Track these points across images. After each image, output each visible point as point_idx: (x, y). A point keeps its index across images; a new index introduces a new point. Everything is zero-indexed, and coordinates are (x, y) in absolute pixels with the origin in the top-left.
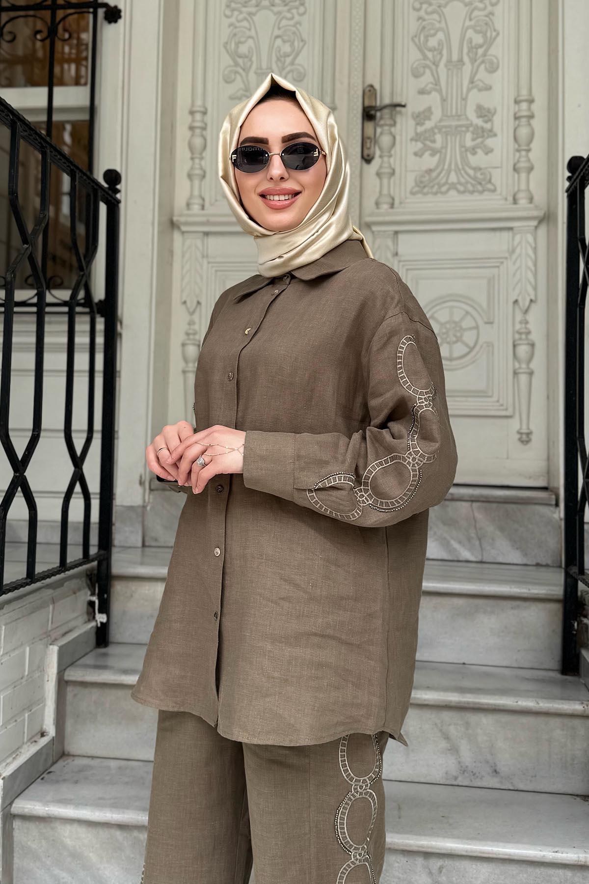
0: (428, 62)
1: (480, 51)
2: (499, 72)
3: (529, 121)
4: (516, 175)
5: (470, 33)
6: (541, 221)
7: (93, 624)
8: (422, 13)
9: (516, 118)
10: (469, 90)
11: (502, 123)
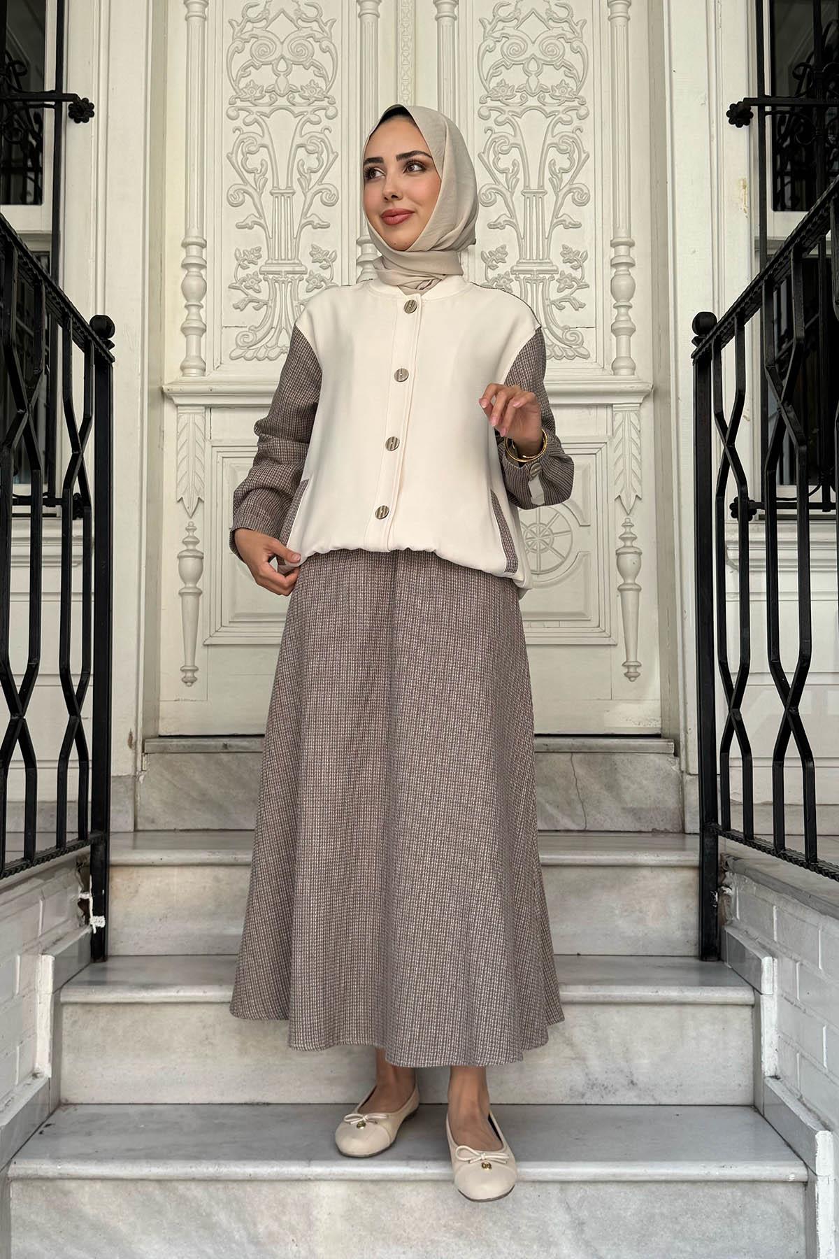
0: (500, 187)
1: (566, 177)
2: (590, 204)
3: (628, 271)
4: (614, 337)
5: (552, 153)
6: (647, 395)
7: (87, 930)
8: (491, 123)
9: (615, 266)
10: (553, 226)
11: (596, 271)
